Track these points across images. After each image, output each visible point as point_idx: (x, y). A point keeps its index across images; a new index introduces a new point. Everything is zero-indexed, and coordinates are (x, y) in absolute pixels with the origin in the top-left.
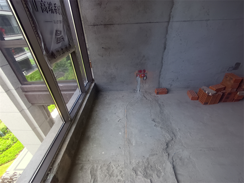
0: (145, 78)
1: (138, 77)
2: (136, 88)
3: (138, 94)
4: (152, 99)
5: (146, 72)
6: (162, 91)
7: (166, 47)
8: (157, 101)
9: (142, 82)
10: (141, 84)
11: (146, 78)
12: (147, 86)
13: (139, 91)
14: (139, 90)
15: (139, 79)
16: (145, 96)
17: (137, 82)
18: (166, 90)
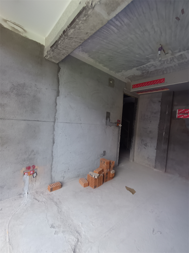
0: (35, 175)
1: (25, 176)
2: (23, 190)
3: (27, 199)
4: (46, 199)
5: (36, 168)
6: (56, 186)
7: (55, 141)
8: (52, 199)
9: (32, 180)
10: (29, 184)
11: (37, 175)
12: (37, 184)
13: (28, 193)
14: (26, 193)
15: (27, 178)
16: (37, 198)
17: (24, 182)
18: (60, 183)
